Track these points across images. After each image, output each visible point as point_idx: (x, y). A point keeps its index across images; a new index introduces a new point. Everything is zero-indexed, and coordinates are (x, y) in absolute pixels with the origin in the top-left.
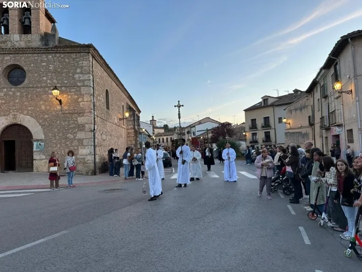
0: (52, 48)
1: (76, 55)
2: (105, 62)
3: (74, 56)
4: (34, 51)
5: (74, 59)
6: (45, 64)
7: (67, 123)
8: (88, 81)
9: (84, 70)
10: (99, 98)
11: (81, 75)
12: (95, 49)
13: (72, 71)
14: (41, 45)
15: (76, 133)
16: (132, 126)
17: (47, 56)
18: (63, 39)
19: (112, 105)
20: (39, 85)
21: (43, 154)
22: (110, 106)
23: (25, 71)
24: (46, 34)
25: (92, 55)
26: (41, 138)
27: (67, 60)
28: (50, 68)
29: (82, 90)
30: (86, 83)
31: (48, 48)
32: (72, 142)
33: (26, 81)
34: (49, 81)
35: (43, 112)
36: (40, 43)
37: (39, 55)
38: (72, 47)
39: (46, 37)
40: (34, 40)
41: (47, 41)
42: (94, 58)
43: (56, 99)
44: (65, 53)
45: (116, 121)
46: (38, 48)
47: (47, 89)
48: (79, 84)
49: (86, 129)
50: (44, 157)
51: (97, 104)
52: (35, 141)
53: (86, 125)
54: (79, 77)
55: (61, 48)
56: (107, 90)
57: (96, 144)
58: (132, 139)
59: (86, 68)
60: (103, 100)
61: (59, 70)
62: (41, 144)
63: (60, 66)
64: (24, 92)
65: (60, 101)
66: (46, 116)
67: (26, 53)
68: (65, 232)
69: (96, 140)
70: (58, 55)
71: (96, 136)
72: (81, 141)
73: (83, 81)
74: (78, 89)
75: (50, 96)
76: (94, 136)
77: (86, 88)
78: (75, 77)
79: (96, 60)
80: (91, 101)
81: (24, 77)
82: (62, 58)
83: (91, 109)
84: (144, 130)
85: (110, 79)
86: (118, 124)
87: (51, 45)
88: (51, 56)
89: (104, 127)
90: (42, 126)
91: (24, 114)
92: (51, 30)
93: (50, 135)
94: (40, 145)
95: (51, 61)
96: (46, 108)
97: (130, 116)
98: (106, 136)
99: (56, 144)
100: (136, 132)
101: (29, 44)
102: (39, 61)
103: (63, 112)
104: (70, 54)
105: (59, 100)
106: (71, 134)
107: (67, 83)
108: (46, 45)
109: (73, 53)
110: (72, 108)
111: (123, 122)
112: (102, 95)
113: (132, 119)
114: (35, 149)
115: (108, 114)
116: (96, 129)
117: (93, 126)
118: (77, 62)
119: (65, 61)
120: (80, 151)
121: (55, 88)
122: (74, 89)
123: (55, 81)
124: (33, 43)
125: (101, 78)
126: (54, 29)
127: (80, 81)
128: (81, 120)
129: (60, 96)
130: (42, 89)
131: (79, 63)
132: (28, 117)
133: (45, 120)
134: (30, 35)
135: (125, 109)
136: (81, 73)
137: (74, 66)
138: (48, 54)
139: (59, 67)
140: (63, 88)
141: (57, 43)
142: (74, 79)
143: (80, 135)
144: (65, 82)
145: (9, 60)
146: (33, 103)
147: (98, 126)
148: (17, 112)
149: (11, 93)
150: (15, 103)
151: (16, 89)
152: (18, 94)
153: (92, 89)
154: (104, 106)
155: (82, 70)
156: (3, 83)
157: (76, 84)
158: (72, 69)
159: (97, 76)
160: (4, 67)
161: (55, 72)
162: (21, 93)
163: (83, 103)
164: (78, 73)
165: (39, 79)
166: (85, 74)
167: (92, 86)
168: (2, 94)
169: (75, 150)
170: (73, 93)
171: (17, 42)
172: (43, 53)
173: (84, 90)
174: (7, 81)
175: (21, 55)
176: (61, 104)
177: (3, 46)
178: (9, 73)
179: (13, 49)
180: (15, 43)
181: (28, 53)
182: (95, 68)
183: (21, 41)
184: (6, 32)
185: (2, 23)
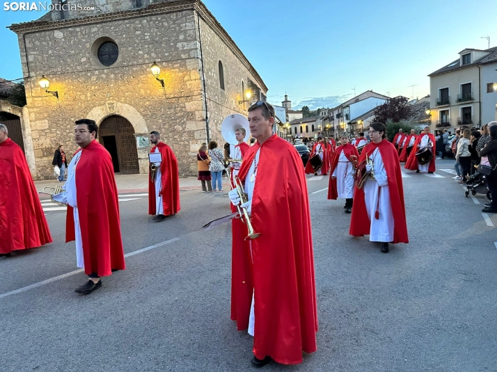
0: (145, 9)
1: (177, 16)
2: (216, 21)
3: (173, 16)
4: (124, 15)
5: (174, 21)
6: (139, 32)
7: (172, 111)
8: (194, 51)
9: (189, 36)
10: (210, 73)
11: (184, 43)
12: (201, 3)
13: (173, 39)
14: (132, 7)
15: (184, 123)
17: (141, 22)
19: (228, 83)
20: (135, 63)
22: (225, 83)
23: (116, 45)
25: (197, 12)
26: (142, 132)
27: (166, 24)
28: (146, 38)
29: (188, 64)
30: (192, 54)
31: (142, 9)
32: (181, 136)
33: (119, 59)
34: (146, 56)
35: (144, 98)
36: (130, 4)
37: (131, 20)
38: (170, 4)
42: (201, 17)
43: (157, 79)
44: (162, 14)
45: (234, 105)
46: (129, 11)
47: (145, 66)
48: (183, 56)
49: (197, 118)
51: (208, 82)
52: (137, 135)
53: (197, 112)
54: (183, 47)
55: (158, 7)
56: (220, 61)
57: (210, 137)
59: (191, 32)
60: (217, 77)
61: (157, 38)
63: (158, 33)
64: (119, 73)
65: (162, 82)
66: (148, 103)
67: (115, 21)
68: (177, 239)
69: (210, 131)
70: (154, 18)
71: (210, 126)
72: (191, 134)
73: (189, 51)
74: (182, 63)
75: (150, 75)
76: (207, 126)
77: (193, 61)
78: (177, 46)
79: (203, 19)
80: (200, 79)
81: (117, 53)
82: (159, 21)
83: (201, 90)
85: (223, 46)
86: (238, 109)
87: (144, 4)
88: (145, 21)
89: (219, 114)
90: (144, 116)
91: (122, 102)
93: (154, 127)
94: (144, 140)
95: (147, 28)
96: (146, 93)
97: (253, 97)
101: (118, 7)
102: (132, 29)
103: (167, 96)
104: (169, 15)
105: (160, 81)
106: (179, 124)
107: (168, 56)
108: (138, 5)
109: (173, 12)
110: (177, 91)
111: (244, 106)
112: (214, 69)
114: (138, 146)
115: (223, 95)
117: (204, 112)
118: (179, 25)
119: (163, 26)
120: (191, 148)
121: (155, 64)
122: (177, 64)
123: (153, 55)
124: (122, 5)
125: (212, 44)
127: (184, 52)
128: (190, 106)
129: (161, 75)
130: (139, 67)
131: (182, 25)
132: (126, 105)
133: (147, 107)
135: (246, 87)
136: (185, 40)
137: (176, 31)
138: (142, 19)
139: (156, 34)
140: (164, 63)
142: (177, 49)
143: (191, 126)
144: (166, 54)
145: (97, 32)
146: (130, 87)
147: (211, 113)
148: (113, 100)
149: (104, 76)
150: (109, 88)
151: (109, 70)
152: (112, 76)
153: (200, 62)
154: (217, 84)
155: (185, 36)
156: (93, 63)
157: (179, 56)
158: (173, 36)
159: (206, 42)
160: (93, 42)
161: (153, 41)
162: (116, 74)
163: (190, 82)
164: (181, 41)
165: (134, 54)
166: (190, 41)
167: (200, 57)
168: (94, 78)
169: (185, 146)
170: (177, 70)
171: (103, 5)
172: (136, 17)
173: (190, 64)
174: (98, 60)
175: (110, 24)
176: (163, 86)
177: (88, 13)
178: (99, 51)
179: (99, 16)
180: (102, 8)
181: (118, 20)
182: (203, 31)
183: (108, 3)
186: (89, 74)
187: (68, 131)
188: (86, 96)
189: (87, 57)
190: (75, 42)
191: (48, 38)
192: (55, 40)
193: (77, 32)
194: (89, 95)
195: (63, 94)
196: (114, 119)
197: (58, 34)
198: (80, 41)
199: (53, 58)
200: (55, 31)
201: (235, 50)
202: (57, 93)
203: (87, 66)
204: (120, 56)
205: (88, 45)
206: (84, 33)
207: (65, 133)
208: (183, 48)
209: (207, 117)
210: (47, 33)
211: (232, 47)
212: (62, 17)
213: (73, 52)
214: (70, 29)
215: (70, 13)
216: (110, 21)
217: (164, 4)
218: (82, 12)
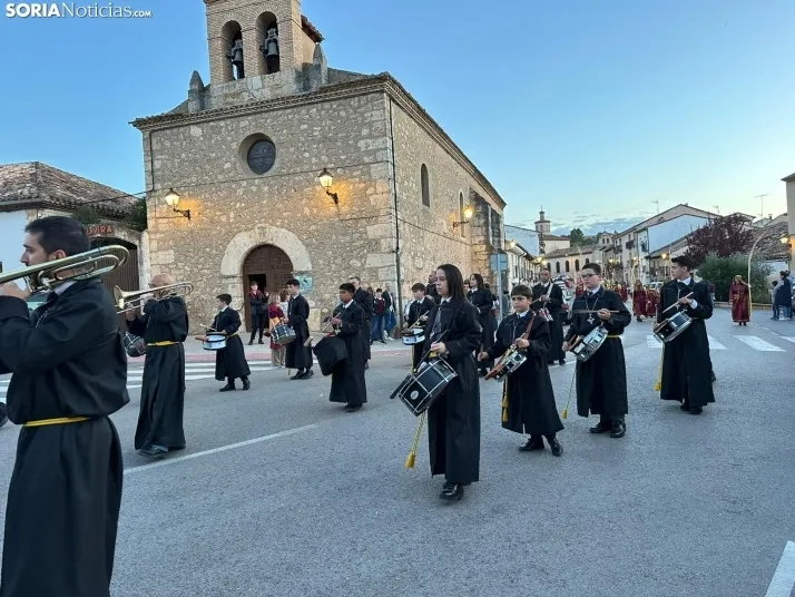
0: (316, 93)
1: (359, 101)
2: (419, 107)
3: (354, 102)
4: (285, 103)
5: (355, 110)
6: (305, 126)
7: (348, 238)
8: (384, 152)
9: (376, 129)
10: (406, 184)
11: (369, 141)
12: (395, 82)
13: (353, 134)
14: (298, 90)
15: (365, 256)
16: (482, 238)
17: (308, 111)
18: (339, 71)
19: (436, 197)
20: (298, 169)
22: (431, 197)
23: (271, 142)
24: (306, 66)
25: (389, 96)
26: (307, 269)
27: (343, 114)
28: (315, 134)
29: (372, 170)
30: (380, 156)
31: (310, 94)
33: (276, 165)
34: (314, 160)
35: (308, 220)
36: (295, 87)
37: (295, 110)
38: (349, 85)
39: (305, 74)
40: (286, 82)
41: (308, 80)
42: (394, 101)
43: (327, 193)
44: (339, 99)
45: (445, 229)
46: (293, 97)
47: (311, 175)
48: (366, 160)
49: (383, 249)
51: (403, 196)
53: (382, 241)
54: (367, 146)
55: (333, 90)
56: (424, 165)
57: (402, 277)
58: (482, 264)
59: (379, 125)
60: (417, 187)
61: (331, 135)
62: (308, 279)
63: (333, 127)
64: (275, 185)
65: (335, 197)
66: (313, 227)
67: (273, 110)
69: (402, 269)
70: (327, 105)
71: (402, 260)
72: (374, 272)
73: (375, 152)
74: (365, 170)
75: (318, 188)
76: (398, 261)
77: (379, 167)
78: (359, 145)
79: (398, 104)
80: (389, 192)
81: (273, 156)
82: (335, 110)
83: (391, 208)
84: (513, 245)
85: (430, 141)
86: (450, 235)
87: (315, 86)
88: (315, 110)
89: (419, 242)
90: (307, 246)
91: (277, 226)
92: (312, 57)
93: (321, 262)
95: (317, 119)
96: (312, 213)
97: (477, 216)
98: (424, 260)
99: (331, 279)
100: (490, 250)
101: (277, 92)
102: (296, 121)
103: (341, 217)
104: (348, 100)
105: (332, 195)
106: (357, 258)
107: (345, 160)
108: (305, 88)
109: (354, 96)
110: (355, 209)
111: (463, 231)
112: (414, 177)
113: (482, 221)
115: (427, 215)
116: (400, 247)
117: (395, 240)
118: (362, 114)
119: (339, 117)
121: (325, 172)
122: (357, 170)
123: (324, 158)
124: (284, 88)
125: (411, 140)
126: (318, 54)
127: (368, 153)
128: (373, 231)
129: (333, 187)
130: (304, 176)
131: (366, 115)
132: (284, 230)
133: (311, 236)
135: (466, 202)
136: (370, 136)
137: (356, 123)
138: (310, 107)
139: (330, 129)
140: (339, 170)
141: (324, 81)
142: (357, 149)
143: (373, 260)
144: (342, 157)
145: (248, 126)
146: (290, 205)
148: (265, 223)
149: (254, 188)
150: (261, 206)
151: (261, 181)
152: (266, 188)
153: (391, 167)
154: (417, 199)
155: (371, 130)
156: (240, 170)
157: (362, 159)
158: (353, 131)
159: (402, 137)
160: (241, 141)
161: (325, 139)
162: (270, 186)
163: (375, 196)
164: (364, 138)
165: (297, 157)
166: (378, 137)
167: (391, 160)
168: (240, 192)
170: (357, 179)
171: (258, 90)
172: (302, 105)
173: (376, 170)
174: (247, 166)
175: (266, 115)
176: (336, 202)
177: (237, 102)
178: (249, 152)
179: (252, 104)
180: (255, 93)
181: (277, 110)
182: (397, 122)
183: (264, 87)
184: (241, 75)
185: (233, 58)
186: (233, 186)
187: (200, 266)
188: (228, 218)
189: (233, 163)
190: (217, 141)
191: (181, 136)
192: (190, 139)
193: (221, 127)
194: (232, 215)
195: (196, 214)
196: (266, 250)
197: (196, 131)
198: (224, 140)
199: (187, 163)
200: (192, 127)
201: (449, 148)
202: (188, 211)
203: (231, 174)
204: (277, 160)
205: (234, 146)
206: (230, 128)
207: (196, 270)
209: (398, 248)
210: (182, 129)
211: (445, 143)
212: (203, 107)
213: (214, 155)
214: (212, 124)
215: (213, 101)
216: (266, 112)
217: (342, 86)
218: (230, 100)
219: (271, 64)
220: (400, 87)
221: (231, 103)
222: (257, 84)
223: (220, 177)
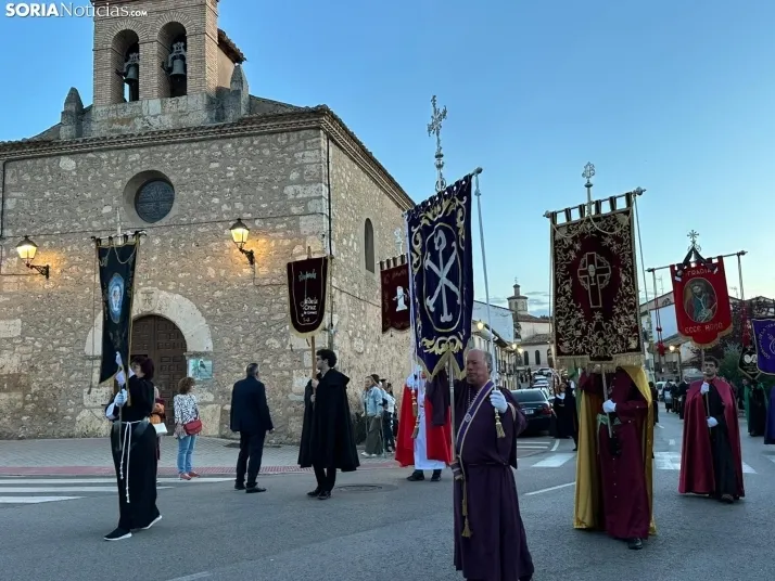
0: (232, 125)
1: (288, 138)
2: (363, 149)
3: (282, 139)
4: (191, 134)
5: (283, 148)
6: (216, 165)
7: (265, 309)
8: (316, 201)
9: (308, 174)
10: (345, 242)
11: (299, 187)
12: (334, 118)
13: (279, 178)
14: (208, 120)
15: (286, 334)
17: (221, 146)
18: (258, 99)
20: (203, 219)
21: (209, 391)
22: (377, 261)
23: (172, 186)
24: (220, 91)
25: (326, 133)
26: (204, 349)
27: (267, 152)
28: (228, 175)
29: (302, 224)
30: (312, 206)
31: (224, 126)
32: (277, 359)
33: (174, 211)
34: (225, 207)
35: (213, 284)
36: (205, 116)
37: (204, 144)
38: (277, 117)
39: (219, 100)
40: (193, 108)
41: (223, 108)
42: (333, 140)
43: (241, 250)
44: (263, 134)
46: (202, 128)
47: (220, 226)
48: (294, 210)
50: (211, 397)
51: (341, 258)
52: (191, 356)
54: (296, 192)
55: (253, 123)
56: (368, 220)
59: (313, 168)
60: (358, 247)
61: (249, 177)
62: (205, 363)
63: (252, 168)
64: (170, 237)
65: (250, 255)
66: (218, 294)
67: (174, 143)
70: (246, 141)
71: (337, 341)
72: (297, 356)
73: (306, 201)
74: (292, 223)
75: (228, 244)
76: (331, 341)
77: (312, 220)
78: (285, 191)
79: (336, 144)
80: (323, 251)
81: (171, 200)
82: (256, 147)
84: (480, 326)
85: (377, 192)
87: (231, 116)
88: (230, 146)
89: (360, 318)
90: (208, 318)
91: (169, 291)
92: (229, 80)
93: (226, 340)
94: (203, 366)
95: (232, 157)
96: (217, 275)
98: (366, 341)
101: (182, 120)
102: (204, 158)
103: (257, 282)
104: (274, 136)
105: (246, 253)
106: (275, 337)
107: (267, 209)
108: (218, 118)
109: (282, 132)
110: (277, 272)
112: (355, 234)
115: (371, 283)
116: (335, 323)
117: (327, 315)
118: (291, 155)
119: (261, 155)
120: (295, 385)
121: (239, 223)
122: (282, 223)
123: (238, 205)
124: (190, 116)
125: (353, 189)
126: (238, 78)
127: (298, 202)
129: (249, 243)
130: (210, 227)
131: (296, 155)
132: (178, 296)
133: (215, 303)
134: (184, 97)
136: (301, 181)
137: (283, 165)
138: (223, 141)
139: (248, 169)
140: (257, 222)
141: (243, 111)
142: (283, 197)
143: (298, 340)
144: (263, 206)
145: (138, 161)
146: (189, 263)
147: (342, 317)
148: (152, 285)
150: (149, 264)
151: (153, 231)
152: (157, 241)
153: (326, 221)
154: (358, 262)
155: (301, 174)
156: (124, 216)
157: (288, 209)
158: (278, 174)
159: (341, 185)
160: (128, 179)
162: (164, 238)
164: (292, 183)
165: (203, 203)
166: (310, 183)
167: (326, 212)
169: (284, 379)
170: (281, 234)
171: (155, 116)
172: (213, 139)
173: (306, 224)
174: (134, 212)
175: (165, 148)
176: (252, 262)
177: (126, 130)
178: (138, 193)
179: (146, 134)
180: (152, 120)
181: (180, 142)
182: (335, 166)
183: (163, 113)
184: (135, 96)
185: (125, 75)
187: (56, 342)
189: (114, 205)
190: (95, 177)
191: (47, 169)
192: (60, 174)
193: (102, 161)
195: (58, 271)
196: (150, 322)
197: (67, 164)
198: (105, 177)
199: (51, 204)
200: (63, 158)
202: (47, 269)
203: (112, 221)
204: (176, 205)
205: (119, 185)
206: (114, 162)
207: (50, 347)
208: (296, 194)
209: (331, 325)
210: (48, 160)
211: (395, 194)
212: (79, 133)
213: (89, 195)
214: (90, 155)
215: (95, 126)
216: (164, 144)
217: (267, 118)
218: (116, 126)
219: (176, 85)
220: (341, 124)
221: (119, 131)
222: (154, 109)
223: (95, 224)
